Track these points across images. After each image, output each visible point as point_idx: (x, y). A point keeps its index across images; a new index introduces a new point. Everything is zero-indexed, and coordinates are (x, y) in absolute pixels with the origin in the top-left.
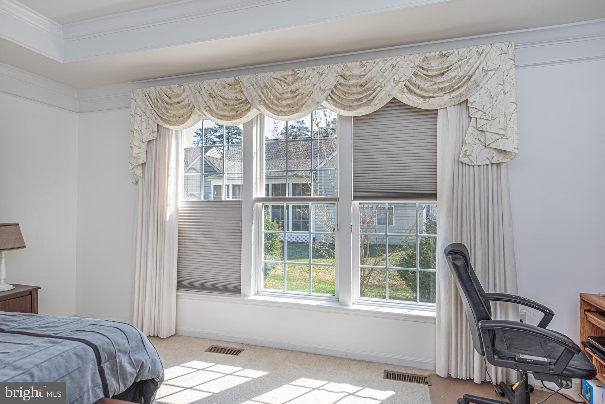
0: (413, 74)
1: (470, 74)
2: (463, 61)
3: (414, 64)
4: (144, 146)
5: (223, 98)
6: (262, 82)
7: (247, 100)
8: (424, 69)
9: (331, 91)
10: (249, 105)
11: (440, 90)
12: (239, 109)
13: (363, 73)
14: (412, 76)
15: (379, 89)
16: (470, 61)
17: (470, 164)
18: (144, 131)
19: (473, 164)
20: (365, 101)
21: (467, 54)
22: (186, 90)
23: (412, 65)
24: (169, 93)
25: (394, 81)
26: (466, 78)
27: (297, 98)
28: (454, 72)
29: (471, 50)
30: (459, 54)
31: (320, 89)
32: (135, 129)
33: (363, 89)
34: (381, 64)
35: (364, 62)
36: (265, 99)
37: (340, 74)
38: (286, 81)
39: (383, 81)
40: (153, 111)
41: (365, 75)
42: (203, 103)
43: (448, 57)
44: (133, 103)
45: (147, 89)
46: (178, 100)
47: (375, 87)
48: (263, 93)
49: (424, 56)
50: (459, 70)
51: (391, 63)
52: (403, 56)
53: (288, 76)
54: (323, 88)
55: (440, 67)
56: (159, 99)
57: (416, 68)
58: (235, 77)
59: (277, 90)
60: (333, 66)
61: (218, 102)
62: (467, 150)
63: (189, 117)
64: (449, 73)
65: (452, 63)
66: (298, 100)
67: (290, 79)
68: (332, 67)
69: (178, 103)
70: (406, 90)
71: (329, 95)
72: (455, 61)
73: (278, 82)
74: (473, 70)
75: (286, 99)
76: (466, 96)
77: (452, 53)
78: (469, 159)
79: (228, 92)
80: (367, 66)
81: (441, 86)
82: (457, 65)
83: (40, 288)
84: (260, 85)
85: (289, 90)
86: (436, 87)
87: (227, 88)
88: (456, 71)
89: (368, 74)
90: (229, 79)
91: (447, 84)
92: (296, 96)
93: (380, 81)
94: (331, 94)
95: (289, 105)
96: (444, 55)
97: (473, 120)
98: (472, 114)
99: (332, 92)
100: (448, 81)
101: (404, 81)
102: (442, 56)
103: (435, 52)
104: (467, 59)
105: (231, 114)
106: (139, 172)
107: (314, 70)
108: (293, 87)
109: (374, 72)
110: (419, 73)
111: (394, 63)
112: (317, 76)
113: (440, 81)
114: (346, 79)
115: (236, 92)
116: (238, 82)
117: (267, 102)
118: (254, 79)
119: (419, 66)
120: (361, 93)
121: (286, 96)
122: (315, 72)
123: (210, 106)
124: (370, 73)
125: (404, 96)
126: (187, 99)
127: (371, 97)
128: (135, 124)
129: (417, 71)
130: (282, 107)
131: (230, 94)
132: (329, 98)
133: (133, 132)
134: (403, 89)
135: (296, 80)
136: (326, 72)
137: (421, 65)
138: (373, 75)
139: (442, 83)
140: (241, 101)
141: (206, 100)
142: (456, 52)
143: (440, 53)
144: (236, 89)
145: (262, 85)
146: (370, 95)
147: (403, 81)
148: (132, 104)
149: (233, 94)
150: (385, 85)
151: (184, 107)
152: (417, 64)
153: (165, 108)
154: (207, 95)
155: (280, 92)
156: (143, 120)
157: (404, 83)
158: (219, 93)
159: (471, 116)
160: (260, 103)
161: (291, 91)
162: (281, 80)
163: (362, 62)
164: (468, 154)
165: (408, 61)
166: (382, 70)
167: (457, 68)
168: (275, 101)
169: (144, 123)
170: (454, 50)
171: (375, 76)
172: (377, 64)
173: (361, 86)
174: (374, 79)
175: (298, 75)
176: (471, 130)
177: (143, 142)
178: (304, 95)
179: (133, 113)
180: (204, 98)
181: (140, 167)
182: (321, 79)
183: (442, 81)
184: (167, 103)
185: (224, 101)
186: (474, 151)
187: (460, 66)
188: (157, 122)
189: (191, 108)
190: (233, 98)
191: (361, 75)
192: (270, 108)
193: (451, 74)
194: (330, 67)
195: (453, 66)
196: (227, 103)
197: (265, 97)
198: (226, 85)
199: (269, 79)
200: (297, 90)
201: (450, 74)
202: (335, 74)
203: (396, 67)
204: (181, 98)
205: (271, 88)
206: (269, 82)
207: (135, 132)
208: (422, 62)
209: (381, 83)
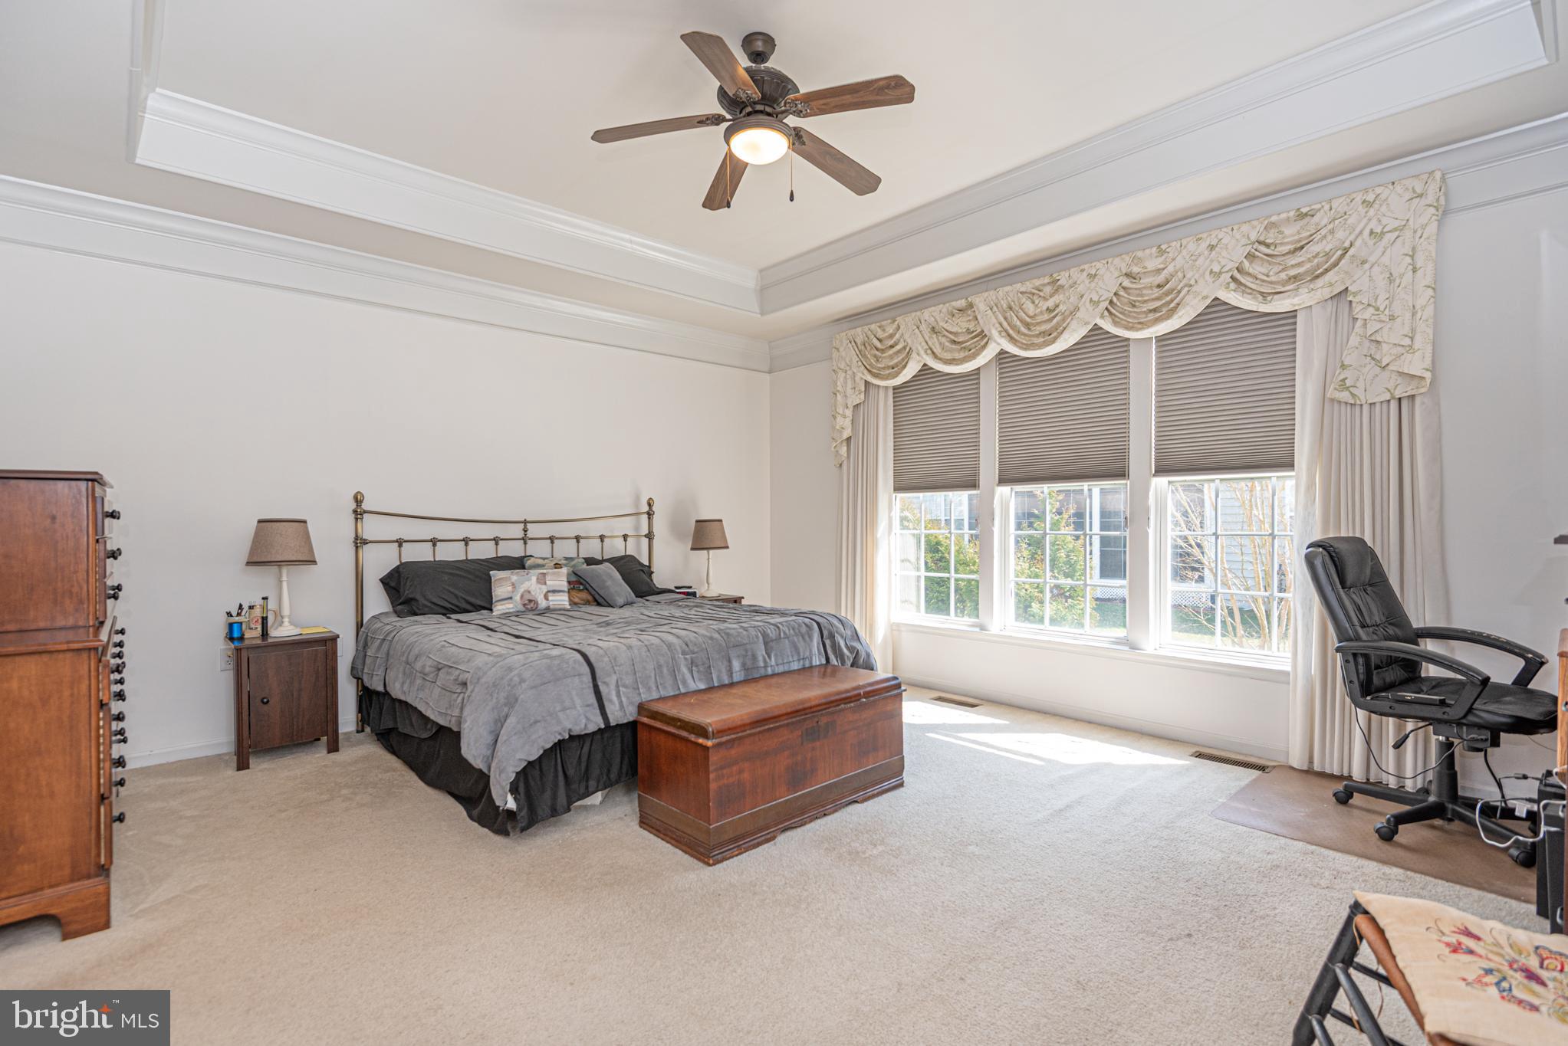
0: (1245, 257)
1: (1347, 244)
2: (1337, 222)
3: (1248, 238)
4: (849, 413)
5: (951, 333)
6: (1005, 301)
7: (983, 331)
8: (1268, 246)
9: (1108, 302)
10: (986, 339)
11: (1293, 280)
12: (973, 346)
13: (1162, 266)
14: (1245, 260)
15: (1186, 289)
16: (1349, 222)
17: (1353, 402)
18: (849, 391)
19: (1358, 402)
20: (1164, 310)
21: (1346, 208)
22: (902, 327)
23: (1244, 241)
24: (881, 335)
25: (1210, 274)
26: (1339, 253)
27: (1055, 321)
28: (1320, 244)
29: (1353, 199)
30: (1331, 209)
31: (1091, 300)
32: (838, 391)
33: (1161, 292)
34: (1192, 246)
35: (1163, 247)
36: (1009, 328)
37: (1124, 272)
38: (1041, 294)
39: (1193, 276)
40: (860, 363)
41: (1164, 269)
42: (924, 344)
43: (1313, 216)
44: (835, 354)
45: (853, 332)
46: (891, 342)
47: (1179, 288)
48: (1006, 319)
49: (1266, 222)
50: (1329, 237)
51: (1208, 243)
52: (1230, 228)
53: (1044, 285)
54: (1095, 299)
55: (1296, 238)
56: (867, 345)
57: (1251, 246)
58: (967, 299)
59: (1026, 310)
60: (1112, 261)
61: (943, 340)
62: (1346, 378)
63: (905, 366)
64: (1312, 245)
65: (1319, 228)
66: (1058, 323)
67: (1048, 290)
68: (1112, 263)
69: (892, 347)
70: (1233, 285)
71: (1107, 309)
72: (1323, 223)
73: (1029, 298)
74: (1352, 238)
75: (1039, 324)
76: (1343, 282)
77: (1320, 210)
78: (1351, 392)
79: (959, 320)
80: (1168, 253)
81: (1292, 272)
82: (1326, 231)
83: (743, 598)
84: (1002, 306)
85: (1045, 308)
86: (1283, 276)
87: (957, 315)
88: (1324, 242)
89: (1169, 267)
90: (959, 302)
91: (1308, 266)
92: (1054, 317)
93: (1188, 276)
94: (1109, 307)
95: (1043, 333)
96: (1306, 215)
97: (1359, 323)
98: (1357, 313)
99: (1111, 302)
100: (1309, 260)
101: (1230, 270)
102: (1302, 216)
103: (1288, 212)
104: (1345, 217)
105: (962, 355)
106: (844, 450)
107: (1082, 271)
108: (1050, 303)
109: (1179, 262)
110: (1257, 253)
111: (1214, 243)
112: (1087, 281)
113: (1293, 262)
114: (1135, 279)
115: (969, 320)
116: (971, 306)
117: (1011, 332)
118: (994, 298)
119: (1257, 241)
120: (1158, 299)
121: (1040, 319)
122: (1085, 274)
123: (933, 347)
124: (1172, 264)
125: (1230, 296)
126: (902, 340)
127: (1172, 305)
128: (839, 383)
129: (1253, 251)
130: (1033, 336)
131: (960, 325)
132: (1106, 313)
133: (836, 394)
134: (1228, 284)
135: (1057, 290)
136: (1100, 272)
137: (1262, 239)
138: (1178, 267)
139: (1299, 265)
140: (975, 333)
141: (927, 339)
142: (1327, 207)
143: (1298, 213)
144: (970, 316)
145: (1005, 306)
146: (1172, 301)
147: (1227, 272)
148: (834, 356)
149: (965, 324)
150: (1196, 282)
151: (899, 352)
152: (1253, 238)
153: (875, 356)
154: (929, 329)
155: (1031, 313)
156: (848, 376)
157: (1230, 274)
158: (945, 326)
159: (1356, 316)
160: (1000, 334)
161: (1048, 309)
162: (1034, 294)
163: (1162, 247)
164: (1347, 385)
165: (1238, 237)
166: (1193, 258)
167: (1325, 237)
168: (1023, 329)
169: (849, 382)
170: (1323, 204)
171: (1180, 270)
172: (1185, 247)
173: (1159, 286)
174: (1179, 273)
175: (1059, 283)
176: (1354, 340)
177: (847, 407)
178: (1066, 314)
179: (835, 368)
180: (925, 335)
181: (845, 444)
182: (1093, 285)
183: (1297, 262)
184: (877, 349)
185: (952, 337)
186: (1361, 379)
187: (1332, 232)
188: (865, 378)
189: (908, 353)
190: (965, 330)
191: (1159, 270)
192: (1016, 340)
193: (1314, 248)
194: (1107, 263)
195: (1318, 233)
196: (956, 339)
197: (1009, 324)
198: (955, 311)
199: (1016, 295)
200: (1057, 306)
201: (1312, 248)
202: (1116, 274)
203: (1217, 249)
204: (894, 339)
205: (1017, 309)
206: (1016, 300)
207: (838, 394)
208: (1265, 232)
209: (1190, 279)
